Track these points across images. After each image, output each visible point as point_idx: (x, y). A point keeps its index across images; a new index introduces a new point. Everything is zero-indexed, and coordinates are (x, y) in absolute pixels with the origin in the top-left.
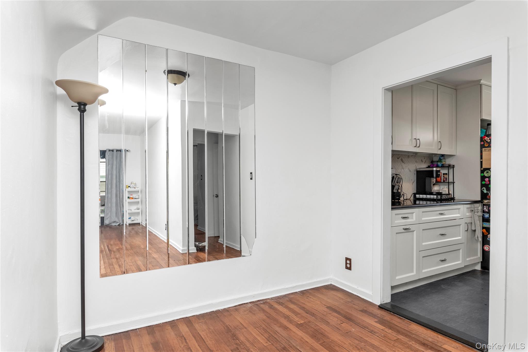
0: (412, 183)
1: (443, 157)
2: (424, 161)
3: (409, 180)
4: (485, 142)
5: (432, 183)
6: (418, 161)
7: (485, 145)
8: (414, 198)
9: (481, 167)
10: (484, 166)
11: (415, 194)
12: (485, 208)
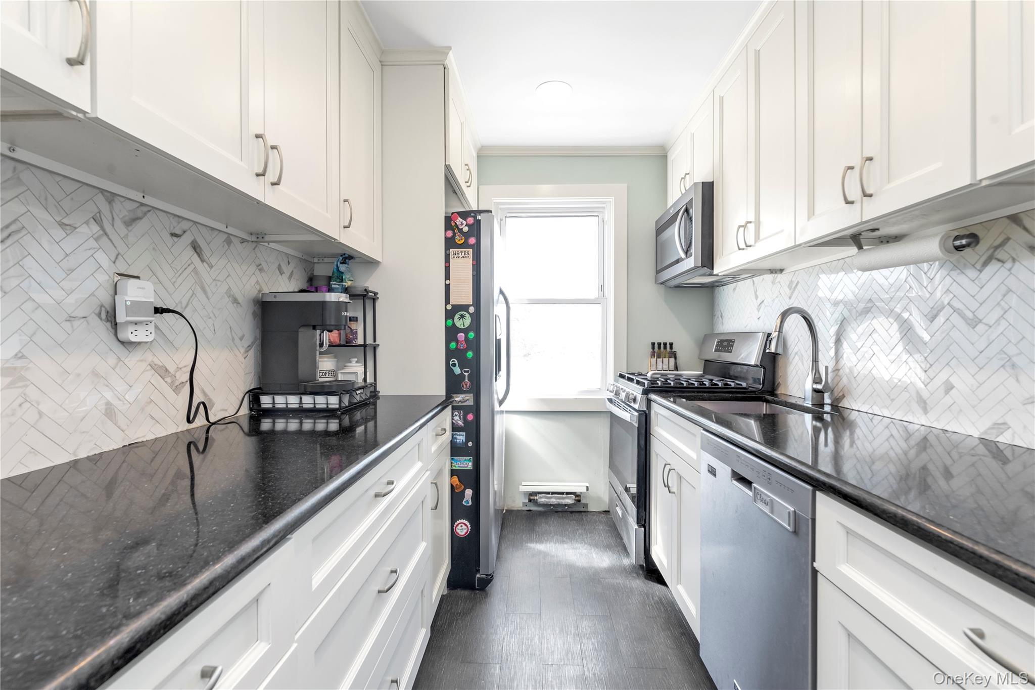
0: (242, 350)
1: (346, 265)
2: (287, 270)
3: (233, 339)
4: (456, 231)
5: (318, 348)
6: (264, 265)
7: (457, 241)
8: (251, 410)
9: (447, 301)
10: (454, 300)
11: (254, 396)
12: (456, 418)
